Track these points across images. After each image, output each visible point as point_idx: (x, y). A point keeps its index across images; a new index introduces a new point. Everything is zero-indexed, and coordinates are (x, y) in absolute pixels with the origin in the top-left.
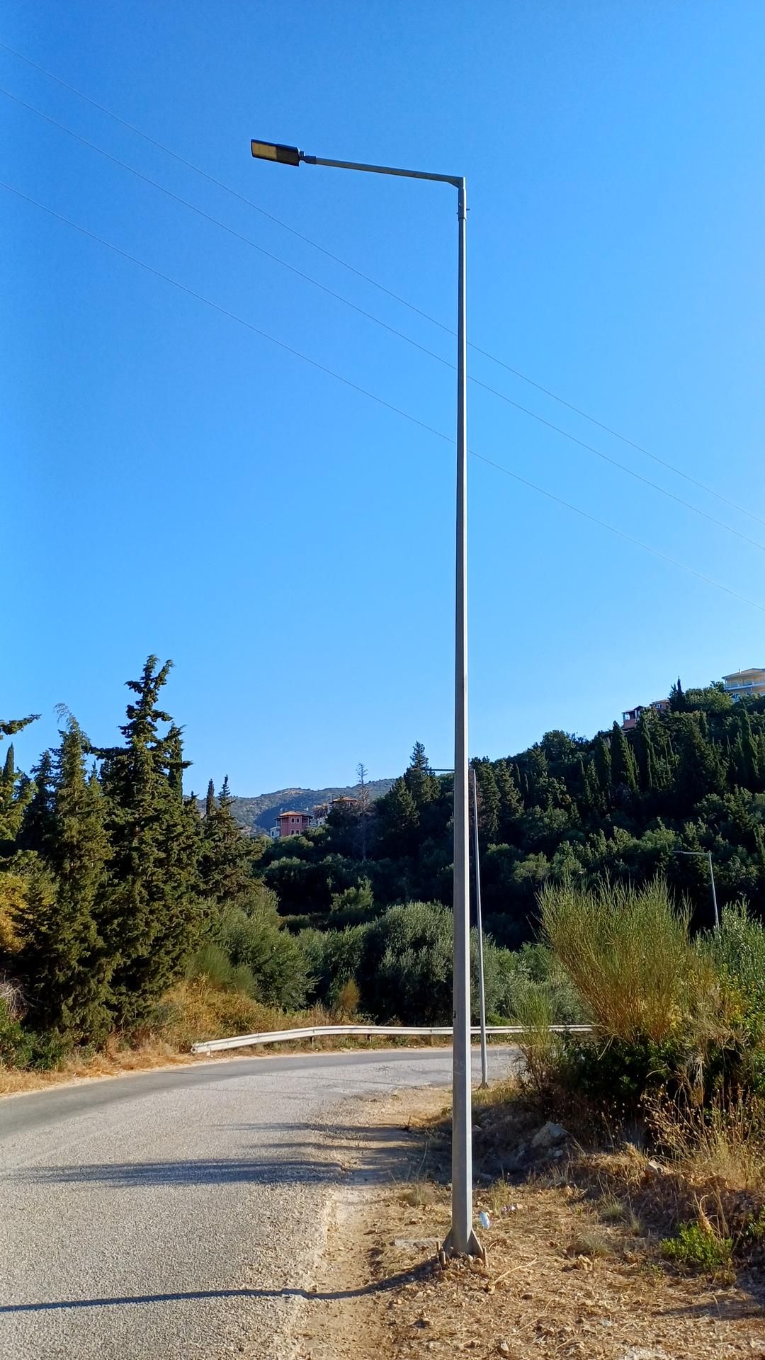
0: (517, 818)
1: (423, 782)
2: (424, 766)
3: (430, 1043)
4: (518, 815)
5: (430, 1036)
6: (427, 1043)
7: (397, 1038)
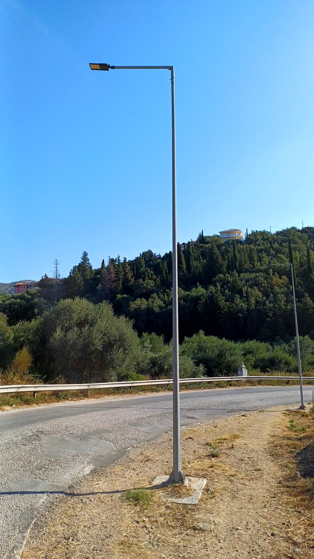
0: (131, 284)
1: (87, 270)
2: (87, 262)
3: (87, 395)
4: (131, 283)
5: (87, 390)
6: (84, 396)
7: (60, 393)
